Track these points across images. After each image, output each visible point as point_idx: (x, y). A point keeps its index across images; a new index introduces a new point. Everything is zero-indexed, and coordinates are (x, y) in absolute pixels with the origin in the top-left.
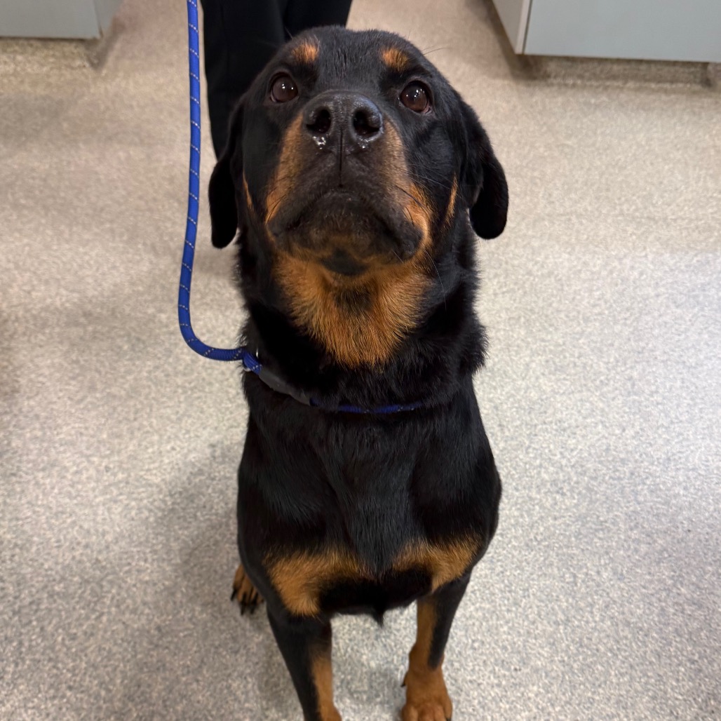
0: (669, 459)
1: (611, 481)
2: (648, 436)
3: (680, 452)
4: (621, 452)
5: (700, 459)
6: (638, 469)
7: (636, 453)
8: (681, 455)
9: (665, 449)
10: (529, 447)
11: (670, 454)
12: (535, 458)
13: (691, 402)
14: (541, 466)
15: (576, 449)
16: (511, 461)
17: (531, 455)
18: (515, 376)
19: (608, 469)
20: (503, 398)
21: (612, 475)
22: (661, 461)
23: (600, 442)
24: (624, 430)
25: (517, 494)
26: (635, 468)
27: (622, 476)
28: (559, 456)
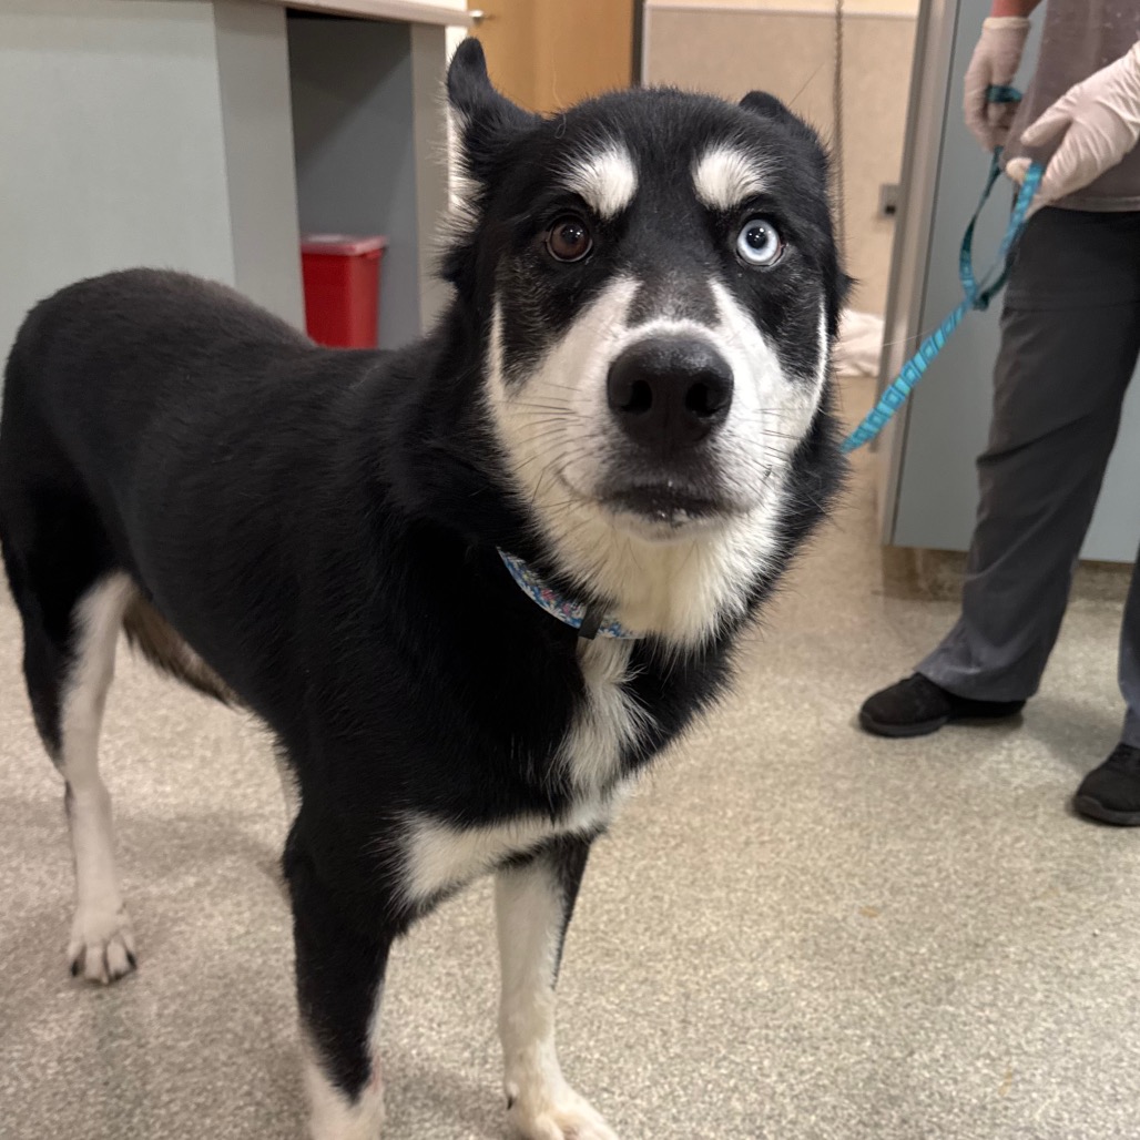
0: (984, 1108)
1: (860, 1128)
2: (955, 1067)
3: (1009, 1099)
4: (894, 1085)
5: (1045, 1115)
6: (917, 1116)
7: (924, 1090)
8: (1009, 1104)
9: (981, 1091)
10: (725, 1058)
11: (988, 1099)
12: (730, 1076)
13: (1053, 1027)
14: (735, 1089)
15: (811, 1071)
16: (683, 1074)
17: (723, 1071)
18: (738, 955)
19: (861, 1108)
20: (704, 983)
21: (865, 1118)
22: (967, 1109)
23: (858, 1067)
24: (911, 1053)
25: (674, 1126)
26: (913, 1114)
27: (883, 1122)
28: (774, 1078)
